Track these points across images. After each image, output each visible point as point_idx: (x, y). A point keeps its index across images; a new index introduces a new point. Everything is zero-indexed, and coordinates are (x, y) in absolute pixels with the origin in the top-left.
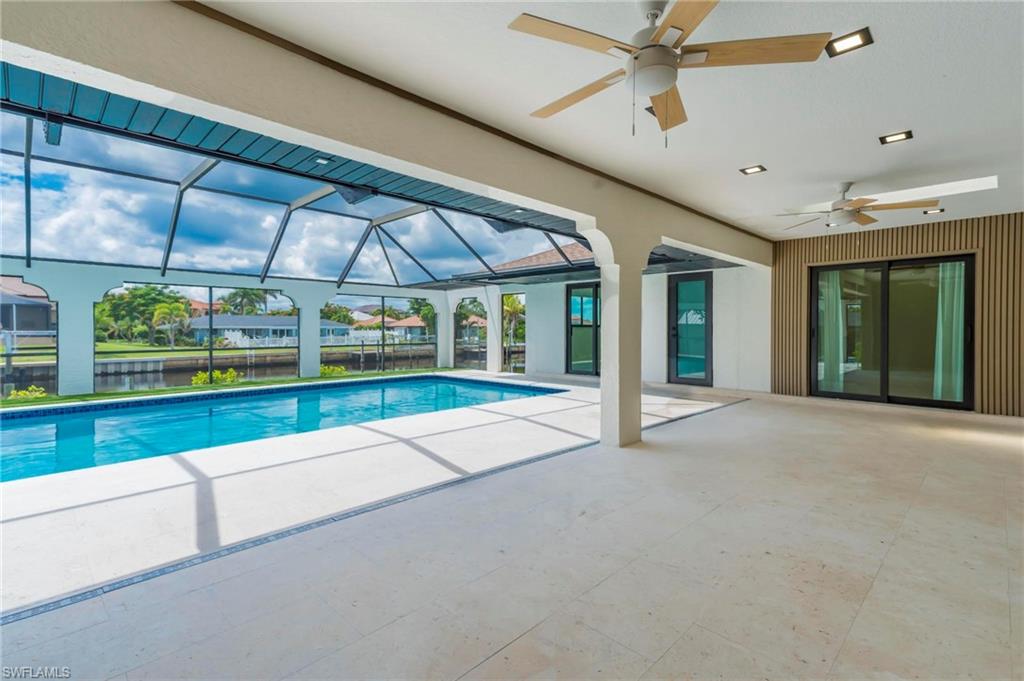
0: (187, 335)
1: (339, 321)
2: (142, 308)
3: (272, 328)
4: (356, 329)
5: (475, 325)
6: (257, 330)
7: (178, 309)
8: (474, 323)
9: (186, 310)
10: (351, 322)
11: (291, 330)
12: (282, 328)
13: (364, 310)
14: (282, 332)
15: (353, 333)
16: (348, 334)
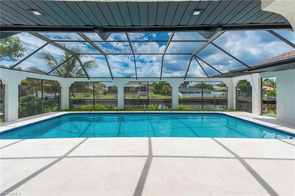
0: (169, 93)
1: (208, 89)
2: (161, 87)
3: (188, 91)
4: (214, 91)
5: (266, 90)
6: (185, 92)
7: (167, 87)
8: (265, 89)
9: (169, 87)
10: (212, 89)
11: (194, 92)
12: (191, 91)
13: (218, 85)
14: (191, 92)
15: (213, 93)
16: (211, 93)
